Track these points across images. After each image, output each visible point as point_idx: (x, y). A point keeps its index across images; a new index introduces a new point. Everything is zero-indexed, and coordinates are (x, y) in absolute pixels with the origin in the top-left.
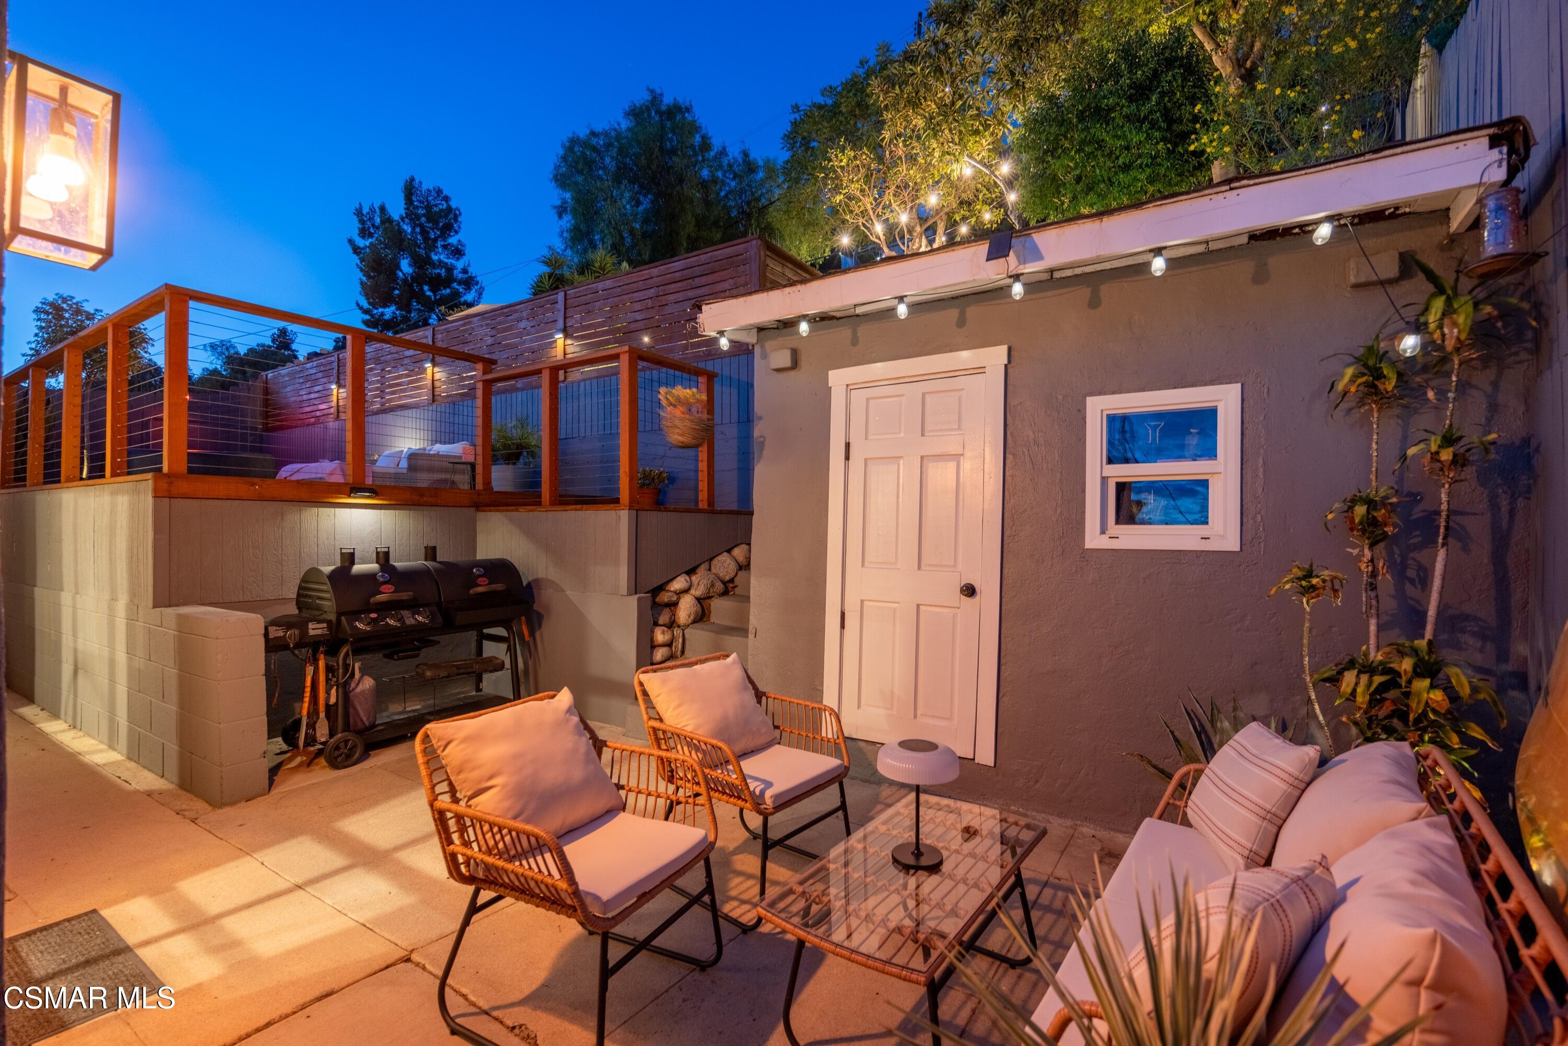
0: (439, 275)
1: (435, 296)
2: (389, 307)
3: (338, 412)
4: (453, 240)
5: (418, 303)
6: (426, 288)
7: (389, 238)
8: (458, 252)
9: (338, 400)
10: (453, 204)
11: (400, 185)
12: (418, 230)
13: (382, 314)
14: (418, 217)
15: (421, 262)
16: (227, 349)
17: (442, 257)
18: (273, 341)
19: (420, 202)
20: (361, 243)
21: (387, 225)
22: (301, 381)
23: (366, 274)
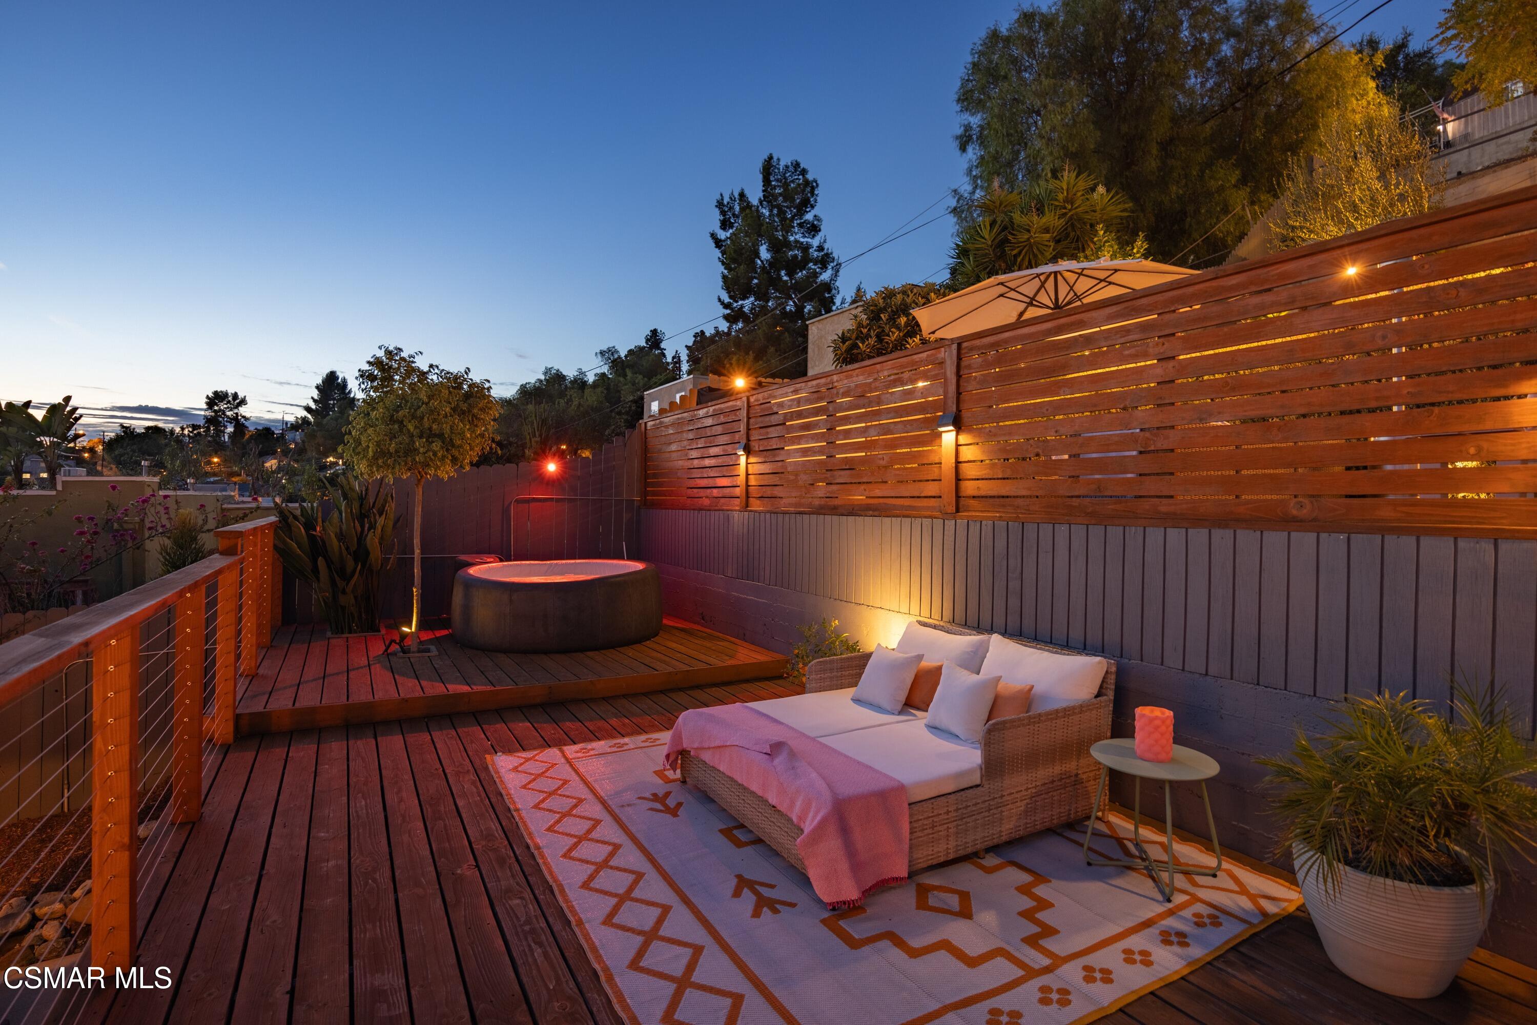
0: (796, 256)
1: (791, 279)
2: (748, 298)
3: (748, 496)
4: (809, 217)
5: (776, 290)
6: (783, 273)
7: (749, 225)
8: (814, 229)
9: (747, 474)
10: (810, 177)
11: (759, 165)
12: (775, 211)
13: (742, 306)
14: (775, 197)
15: (777, 247)
16: (612, 354)
17: (797, 237)
18: (647, 343)
19: (777, 180)
20: (722, 235)
21: (748, 211)
22: (691, 436)
23: (727, 266)
